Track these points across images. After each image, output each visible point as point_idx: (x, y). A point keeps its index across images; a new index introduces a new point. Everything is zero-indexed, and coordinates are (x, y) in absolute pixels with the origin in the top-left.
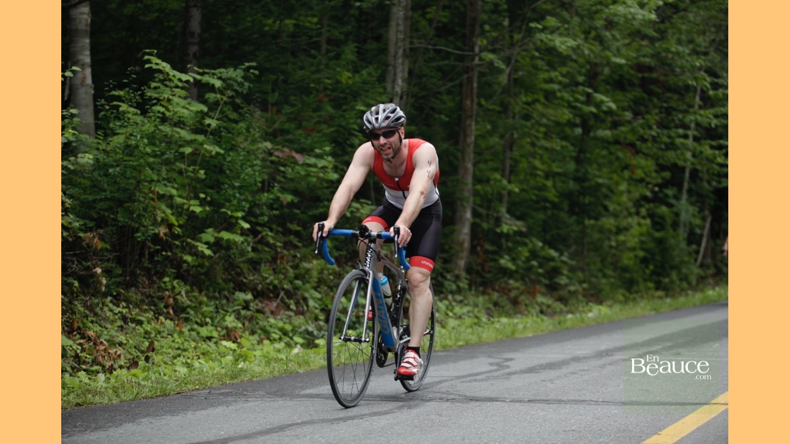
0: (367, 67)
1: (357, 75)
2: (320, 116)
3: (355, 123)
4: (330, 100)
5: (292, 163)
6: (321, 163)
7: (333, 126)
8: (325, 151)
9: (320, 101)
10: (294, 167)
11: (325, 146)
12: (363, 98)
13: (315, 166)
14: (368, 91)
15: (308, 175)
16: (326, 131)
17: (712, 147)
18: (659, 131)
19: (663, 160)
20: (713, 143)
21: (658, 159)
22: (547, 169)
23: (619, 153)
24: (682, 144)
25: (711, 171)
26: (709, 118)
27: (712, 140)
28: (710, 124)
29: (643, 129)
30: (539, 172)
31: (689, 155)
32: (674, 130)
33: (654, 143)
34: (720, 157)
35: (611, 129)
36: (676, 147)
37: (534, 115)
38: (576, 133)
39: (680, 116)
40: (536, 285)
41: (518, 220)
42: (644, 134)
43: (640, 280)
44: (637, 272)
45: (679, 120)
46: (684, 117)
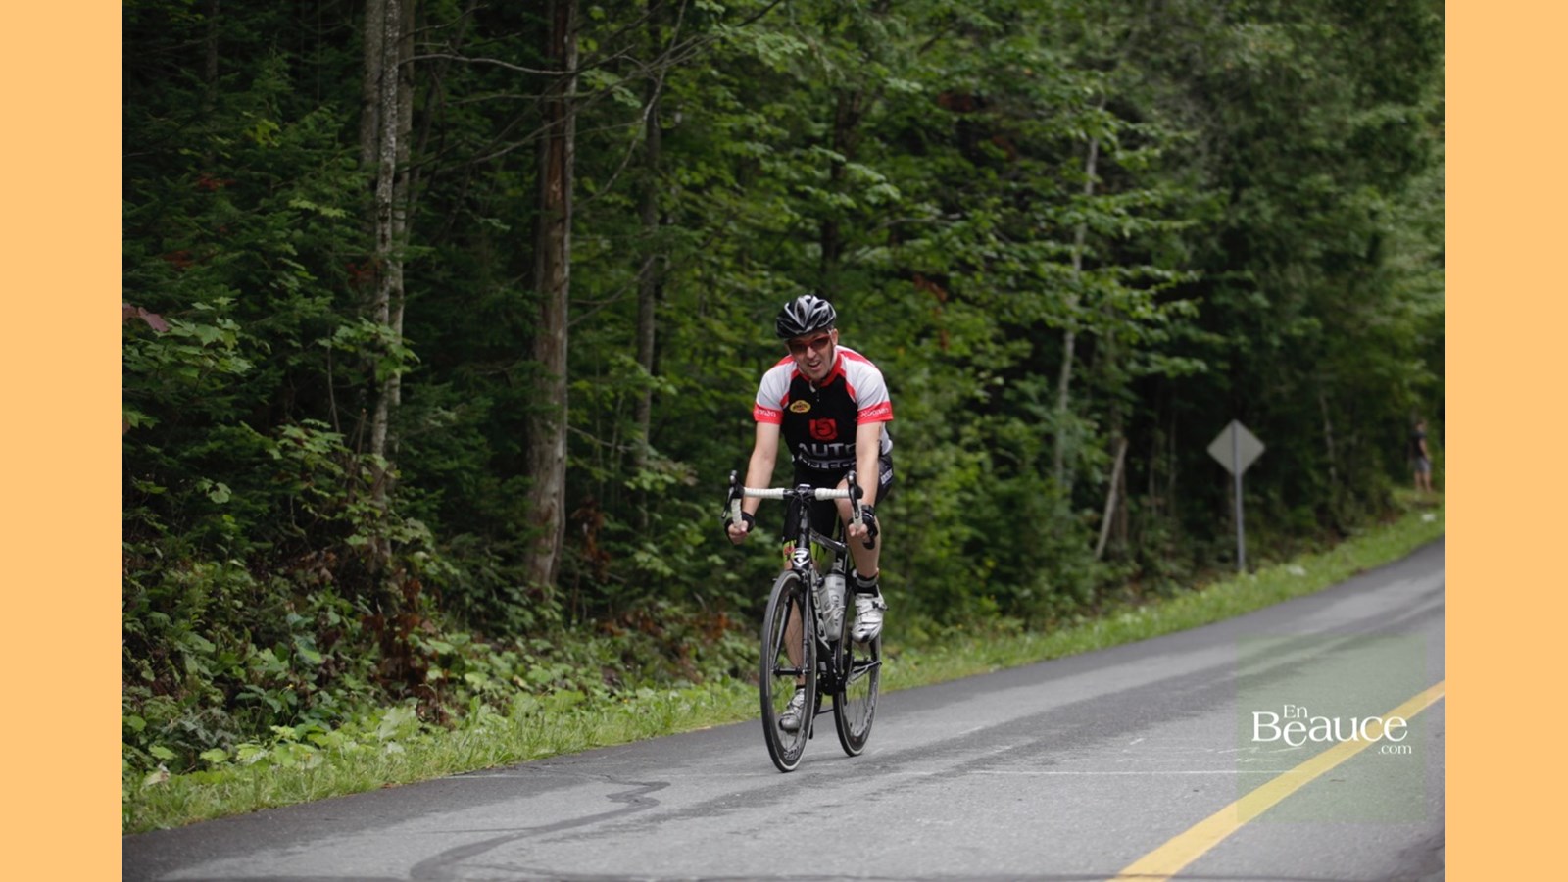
0: (315, 107)
1: (292, 127)
2: (206, 225)
3: (288, 239)
4: (229, 187)
5: (139, 335)
6: (209, 335)
7: (240, 248)
8: (217, 305)
9: (205, 188)
10: (146, 344)
11: (218, 296)
12: (307, 180)
13: (195, 341)
14: (318, 164)
15: (179, 364)
16: (220, 259)
17: (1125, 282)
18: (1001, 246)
19: (1013, 312)
20: (1128, 273)
21: (999, 311)
22: (742, 341)
23: (910, 301)
24: (1056, 275)
25: (1123, 337)
26: (1118, 215)
27: (1126, 265)
28: (1119, 229)
29: (964, 243)
30: (723, 348)
31: (1072, 301)
32: (1036, 244)
33: (990, 276)
34: (1143, 305)
35: (888, 244)
36: (1041, 284)
37: (711, 216)
38: (810, 255)
39: (1051, 212)
40: (721, 612)
41: (677, 460)
42: (968, 253)
43: (965, 593)
44: (957, 574)
45: (1048, 221)
46: (1058, 214)
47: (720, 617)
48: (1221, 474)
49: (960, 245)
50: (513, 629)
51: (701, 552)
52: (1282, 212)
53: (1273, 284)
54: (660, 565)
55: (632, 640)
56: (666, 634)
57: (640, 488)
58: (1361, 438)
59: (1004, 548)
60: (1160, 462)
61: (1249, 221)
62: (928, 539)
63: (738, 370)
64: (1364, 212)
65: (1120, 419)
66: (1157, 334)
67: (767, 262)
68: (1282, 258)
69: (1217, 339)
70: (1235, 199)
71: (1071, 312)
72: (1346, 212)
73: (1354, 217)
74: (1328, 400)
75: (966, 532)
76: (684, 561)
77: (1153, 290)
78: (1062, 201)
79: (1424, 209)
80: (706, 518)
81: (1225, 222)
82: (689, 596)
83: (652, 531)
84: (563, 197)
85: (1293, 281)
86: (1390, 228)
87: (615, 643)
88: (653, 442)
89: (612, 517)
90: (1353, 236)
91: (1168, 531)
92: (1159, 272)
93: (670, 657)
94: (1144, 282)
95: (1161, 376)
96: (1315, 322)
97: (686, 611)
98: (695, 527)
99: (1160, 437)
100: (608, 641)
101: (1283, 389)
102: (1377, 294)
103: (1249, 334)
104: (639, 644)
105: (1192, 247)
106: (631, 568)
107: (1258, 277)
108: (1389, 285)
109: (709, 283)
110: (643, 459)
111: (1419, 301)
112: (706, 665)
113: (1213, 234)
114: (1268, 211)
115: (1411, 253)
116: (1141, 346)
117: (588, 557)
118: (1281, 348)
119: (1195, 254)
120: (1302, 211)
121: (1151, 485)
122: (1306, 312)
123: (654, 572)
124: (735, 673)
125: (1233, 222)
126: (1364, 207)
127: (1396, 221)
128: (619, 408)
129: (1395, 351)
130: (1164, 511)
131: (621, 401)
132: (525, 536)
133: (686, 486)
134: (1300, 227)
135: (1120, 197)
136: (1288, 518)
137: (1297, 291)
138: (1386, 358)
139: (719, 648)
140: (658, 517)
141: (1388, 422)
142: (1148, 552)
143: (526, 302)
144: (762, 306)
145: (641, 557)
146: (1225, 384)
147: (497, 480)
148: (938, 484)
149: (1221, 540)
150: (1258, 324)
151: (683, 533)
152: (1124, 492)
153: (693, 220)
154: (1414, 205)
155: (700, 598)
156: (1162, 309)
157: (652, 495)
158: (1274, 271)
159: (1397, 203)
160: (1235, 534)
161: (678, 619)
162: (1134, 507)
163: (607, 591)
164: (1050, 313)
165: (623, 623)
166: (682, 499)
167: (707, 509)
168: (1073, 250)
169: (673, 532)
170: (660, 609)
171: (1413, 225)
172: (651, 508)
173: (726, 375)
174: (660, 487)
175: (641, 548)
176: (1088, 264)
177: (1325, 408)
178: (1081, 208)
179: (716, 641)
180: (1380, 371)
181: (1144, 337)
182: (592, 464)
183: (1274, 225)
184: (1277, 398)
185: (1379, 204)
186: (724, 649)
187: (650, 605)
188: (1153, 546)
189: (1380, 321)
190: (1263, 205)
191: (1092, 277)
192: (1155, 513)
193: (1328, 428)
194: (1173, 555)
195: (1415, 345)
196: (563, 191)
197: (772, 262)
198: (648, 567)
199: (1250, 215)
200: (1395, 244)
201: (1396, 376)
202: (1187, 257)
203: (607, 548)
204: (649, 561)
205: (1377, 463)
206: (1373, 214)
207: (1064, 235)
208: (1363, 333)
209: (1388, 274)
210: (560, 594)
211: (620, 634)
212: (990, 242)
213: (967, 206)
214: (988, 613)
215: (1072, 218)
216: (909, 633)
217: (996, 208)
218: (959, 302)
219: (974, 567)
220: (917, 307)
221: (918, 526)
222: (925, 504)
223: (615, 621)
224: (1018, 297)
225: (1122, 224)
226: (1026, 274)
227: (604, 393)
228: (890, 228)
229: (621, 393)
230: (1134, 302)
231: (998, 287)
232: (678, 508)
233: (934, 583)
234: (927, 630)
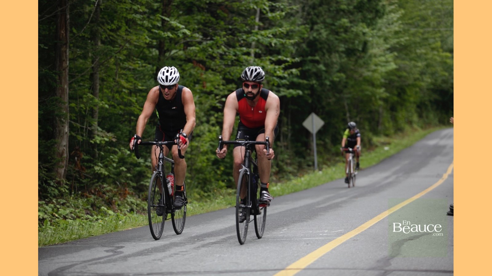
17: (272, 62)
20: (273, 59)
21: (226, 74)
22: (131, 87)
23: (192, 71)
24: (247, 60)
25: (272, 83)
26: (270, 38)
28: (270, 44)
29: (212, 49)
30: (124, 90)
32: (239, 49)
33: (222, 61)
34: (279, 71)
35: (184, 49)
36: (241, 64)
37: (119, 41)
38: (154, 54)
39: (244, 37)
40: (126, 188)
41: (108, 132)
42: (213, 52)
43: (213, 180)
44: (210, 173)
45: (243, 40)
46: (247, 38)
47: (126, 190)
48: (307, 133)
49: (210, 49)
50: (51, 195)
52: (330, 34)
53: (326, 61)
54: (103, 171)
55: (94, 199)
56: (106, 197)
57: (96, 143)
58: (360, 118)
59: (227, 163)
60: (284, 129)
61: (317, 37)
62: (199, 161)
64: (361, 33)
66: (284, 82)
68: (330, 51)
69: (305, 82)
70: (312, 29)
72: (354, 33)
73: (357, 35)
74: (348, 104)
75: (213, 157)
76: (112, 169)
77: (283, 66)
78: (249, 33)
79: (384, 31)
80: (120, 153)
81: (308, 38)
82: (114, 182)
83: (100, 159)
84: (66, 35)
85: (334, 60)
86: (371, 39)
87: (88, 200)
88: (99, 126)
89: (85, 154)
90: (357, 42)
91: (288, 155)
92: (285, 59)
93: (108, 205)
96: (343, 75)
97: (113, 188)
98: (116, 157)
99: (285, 119)
100: (86, 200)
101: (331, 101)
102: (366, 64)
103: (317, 80)
105: (296, 47)
106: (92, 173)
107: (321, 59)
108: (371, 60)
110: (96, 132)
111: (382, 66)
112: (121, 208)
113: (304, 42)
114: (324, 34)
115: (379, 48)
116: (278, 86)
117: (77, 169)
118: (330, 85)
120: (337, 33)
121: (282, 138)
122: (339, 71)
123: (101, 174)
124: (132, 210)
125: (311, 38)
126: (361, 31)
127: (373, 36)
128: (87, 113)
129: (373, 85)
131: (87, 110)
132: (55, 161)
133: (112, 142)
134: (337, 39)
135: (270, 31)
136: (333, 150)
137: (335, 63)
138: (370, 88)
139: (126, 201)
141: (371, 112)
142: (281, 163)
143: (54, 75)
144: (137, 74)
145: (97, 168)
147: (44, 141)
148: (202, 139)
150: (321, 76)
151: (112, 159)
153: (112, 43)
154: (380, 30)
155: (118, 183)
156: (286, 72)
158: (327, 56)
159: (373, 29)
160: (313, 156)
161: (111, 191)
163: (84, 181)
165: (90, 193)
166: (110, 147)
167: (120, 150)
168: (252, 50)
169: (108, 159)
170: (104, 188)
171: (379, 37)
172: (99, 150)
173: (125, 100)
174: (103, 143)
175: (96, 165)
177: (347, 108)
178: (256, 35)
179: (124, 199)
180: (368, 93)
181: (279, 83)
182: (77, 134)
183: (327, 39)
184: (329, 104)
185: (366, 30)
186: (127, 203)
187: (100, 186)
188: (283, 161)
189: (367, 74)
190: (322, 31)
191: (260, 61)
192: (283, 149)
193: (348, 115)
194: (290, 164)
195: (381, 83)
196: (66, 33)
198: (99, 172)
199: (317, 35)
200: (372, 45)
201: (374, 95)
202: (294, 52)
203: (84, 165)
204: (100, 170)
205: (367, 127)
206: (364, 34)
207: (249, 45)
208: (361, 79)
209: (370, 57)
210: (68, 183)
211: (90, 197)
213: (213, 35)
214: (221, 187)
215: (252, 39)
216: (192, 195)
217: (224, 36)
218: (210, 71)
219: (216, 170)
220: (194, 73)
221: (195, 155)
222: (197, 147)
223: (88, 192)
224: (232, 68)
225: (271, 41)
226: (235, 60)
227: (82, 108)
228: (184, 43)
229: (88, 108)
230: (276, 70)
231: (225, 65)
232: (109, 149)
233: (201, 176)
234: (199, 194)
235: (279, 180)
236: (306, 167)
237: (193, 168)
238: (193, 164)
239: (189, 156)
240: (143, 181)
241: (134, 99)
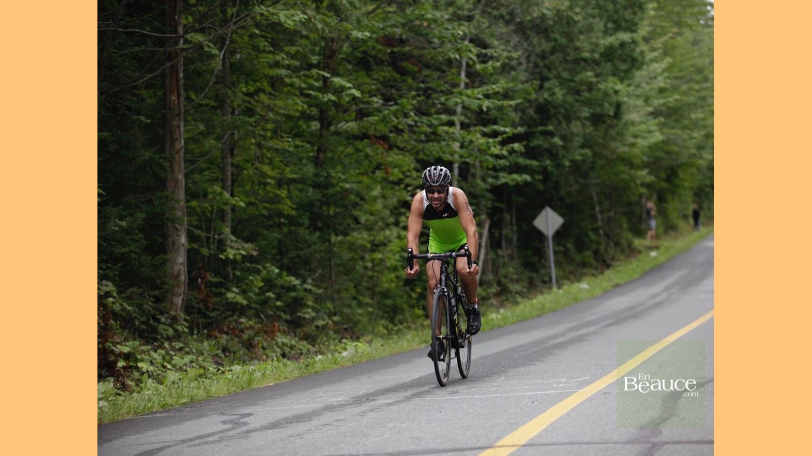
17: (484, 135)
18: (417, 118)
19: (425, 154)
20: (486, 130)
21: (417, 153)
22: (279, 176)
23: (368, 150)
24: (447, 133)
25: (485, 165)
26: (479, 99)
27: (484, 125)
28: (480, 107)
29: (397, 118)
30: (269, 180)
31: (456, 146)
32: (435, 116)
33: (411, 135)
34: (495, 146)
35: (356, 120)
36: (439, 138)
37: (259, 109)
38: (314, 128)
39: (443, 99)
40: (274, 323)
41: (246, 242)
42: (399, 123)
43: (406, 307)
44: (401, 297)
45: (442, 104)
46: (447, 100)
47: (274, 326)
48: (540, 236)
49: (394, 119)
50: (162, 337)
51: (262, 291)
52: (567, 93)
53: (564, 133)
54: (240, 299)
55: (227, 340)
56: (246, 337)
57: (227, 258)
58: (615, 213)
60: (506, 231)
61: (550, 99)
62: (384, 279)
63: (278, 192)
64: (611, 91)
65: (484, 209)
66: (503, 162)
67: (290, 133)
68: (568, 118)
69: (534, 163)
70: (541, 87)
71: (456, 152)
72: (602, 91)
73: (606, 94)
74: (597, 193)
76: (253, 296)
77: (499, 138)
78: (449, 93)
79: (644, 88)
80: (264, 273)
81: (537, 100)
82: (257, 315)
83: (235, 281)
84: (179, 103)
85: (575, 130)
86: (626, 99)
87: (218, 343)
88: (233, 232)
89: (213, 275)
90: (606, 104)
91: (514, 268)
92: (502, 129)
93: (248, 349)
94: (495, 134)
95: (505, 185)
96: (588, 151)
97: (256, 323)
98: (258, 277)
99: (507, 217)
100: (214, 342)
101: (572, 189)
102: (621, 135)
103: (552, 160)
104: (231, 342)
105: (520, 114)
106: (224, 302)
107: (556, 129)
108: (627, 130)
109: (259, 145)
110: (229, 242)
111: (643, 138)
112: (268, 352)
113: (530, 106)
114: (559, 93)
115: (638, 112)
116: (495, 169)
117: (201, 297)
118: (570, 167)
119: (521, 118)
120: (578, 92)
121: (504, 244)
122: (583, 146)
123: (237, 303)
124: (284, 355)
125: (541, 100)
126: (611, 88)
127: (629, 96)
128: (214, 215)
129: (631, 165)
130: (511, 257)
131: (215, 212)
132: (166, 287)
133: (252, 256)
134: (577, 101)
135: (479, 89)
136: (578, 258)
137: (577, 135)
138: (627, 169)
139: (274, 342)
140: (238, 273)
141: (629, 204)
142: (503, 280)
143: (161, 160)
144: (288, 157)
145: (230, 295)
146: (541, 187)
147: (150, 257)
148: (388, 249)
149: (542, 272)
150: (557, 154)
151: (252, 281)
152: (489, 248)
153: (249, 112)
154: (638, 86)
155: (263, 316)
156: (505, 148)
157: (234, 261)
158: (564, 125)
159: (629, 86)
160: (550, 268)
161: (251, 328)
162: (495, 257)
163: (212, 314)
164: (444, 153)
165: (222, 331)
166: (250, 263)
167: (264, 268)
168: (455, 119)
169: (246, 281)
170: (241, 323)
171: (638, 97)
172: (234, 269)
173: (271, 195)
174: (239, 257)
175: (229, 290)
176: (464, 126)
177: (595, 198)
178: (459, 96)
179: (273, 339)
180: (624, 176)
181: (496, 164)
182: (201, 246)
183: (563, 101)
184: (569, 194)
185: (619, 86)
186: (277, 343)
187: (236, 321)
188: (506, 277)
189: (622, 149)
190: (557, 90)
191: (466, 133)
192: (506, 259)
193: (598, 208)
194: (517, 281)
195: (643, 162)
196: (178, 99)
197: (293, 133)
198: (234, 301)
199: (550, 95)
200: (629, 107)
201: (632, 179)
202: (516, 119)
203: (211, 291)
204: (234, 297)
205: (625, 226)
206: (616, 92)
207: (450, 111)
208: (614, 157)
209: (626, 125)
210: (187, 318)
211: (220, 338)
212: (411, 117)
213: (397, 98)
214: (418, 317)
215: (454, 101)
216: (376, 330)
217: (414, 98)
218: (395, 150)
219: (410, 292)
220: (373, 154)
221: (379, 272)
222: (382, 260)
223: (217, 331)
224: (427, 146)
225: (482, 104)
226: (431, 133)
227: (206, 208)
228: (356, 111)
229: (215, 207)
230: (489, 145)
231: (416, 140)
232: (248, 268)
233: (389, 302)
234: (386, 328)
235: (501, 305)
236: (540, 284)
237: (378, 290)
238: (375, 286)
239: (370, 273)
240: (300, 312)
241: (283, 193)
